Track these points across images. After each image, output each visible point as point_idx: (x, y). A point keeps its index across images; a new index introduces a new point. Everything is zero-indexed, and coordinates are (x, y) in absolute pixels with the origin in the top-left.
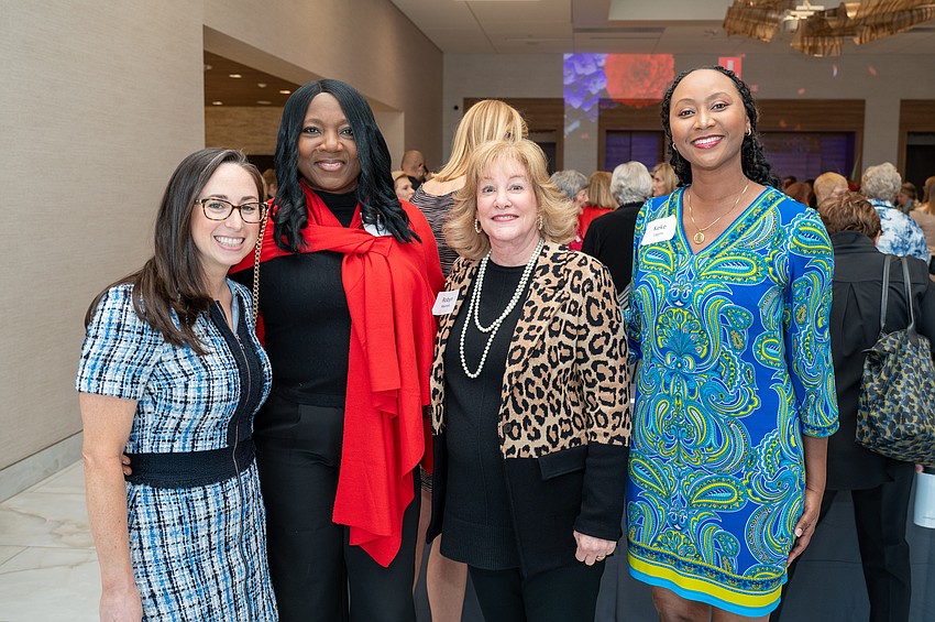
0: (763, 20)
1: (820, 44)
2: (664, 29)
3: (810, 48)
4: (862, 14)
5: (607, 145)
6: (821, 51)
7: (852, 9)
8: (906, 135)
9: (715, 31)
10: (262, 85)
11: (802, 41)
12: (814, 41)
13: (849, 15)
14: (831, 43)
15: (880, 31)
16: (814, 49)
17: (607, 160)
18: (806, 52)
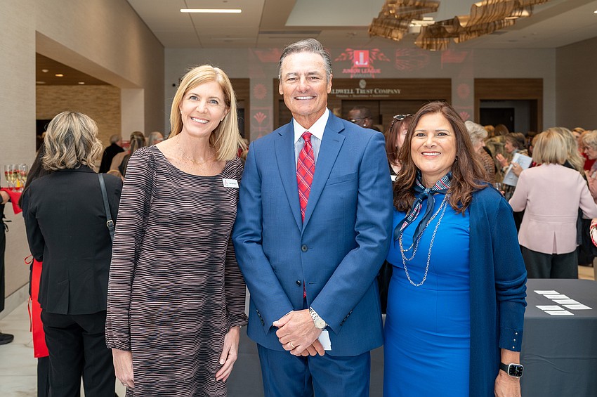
0: (398, 27)
1: (434, 43)
2: (320, 32)
3: (428, 45)
4: (470, 24)
5: (280, 110)
6: (435, 47)
7: (464, 21)
8: (479, 101)
9: (355, 33)
10: (45, 71)
11: (423, 40)
12: (431, 41)
13: (461, 24)
14: (442, 42)
15: (473, 34)
16: (430, 46)
17: (280, 120)
18: (425, 47)
